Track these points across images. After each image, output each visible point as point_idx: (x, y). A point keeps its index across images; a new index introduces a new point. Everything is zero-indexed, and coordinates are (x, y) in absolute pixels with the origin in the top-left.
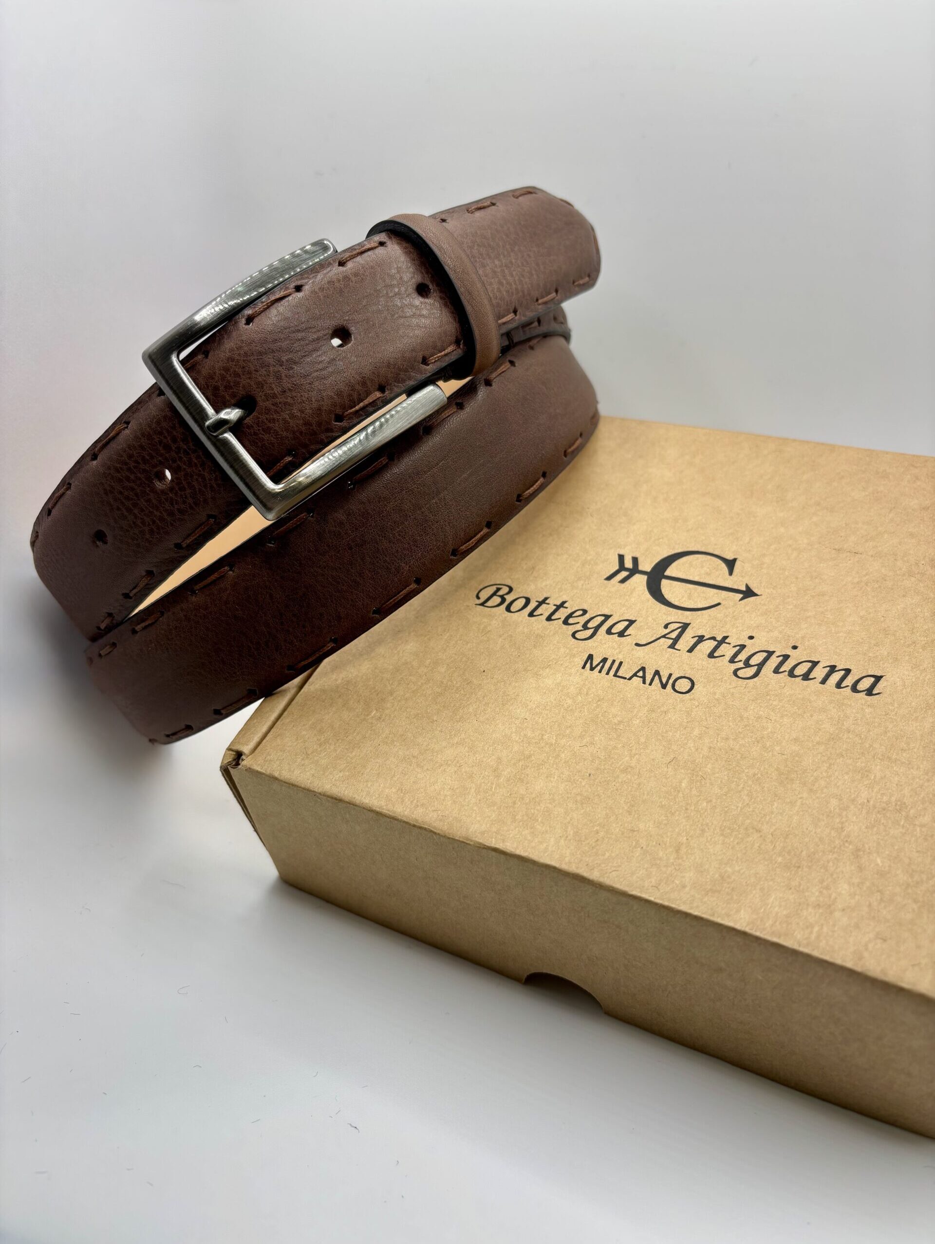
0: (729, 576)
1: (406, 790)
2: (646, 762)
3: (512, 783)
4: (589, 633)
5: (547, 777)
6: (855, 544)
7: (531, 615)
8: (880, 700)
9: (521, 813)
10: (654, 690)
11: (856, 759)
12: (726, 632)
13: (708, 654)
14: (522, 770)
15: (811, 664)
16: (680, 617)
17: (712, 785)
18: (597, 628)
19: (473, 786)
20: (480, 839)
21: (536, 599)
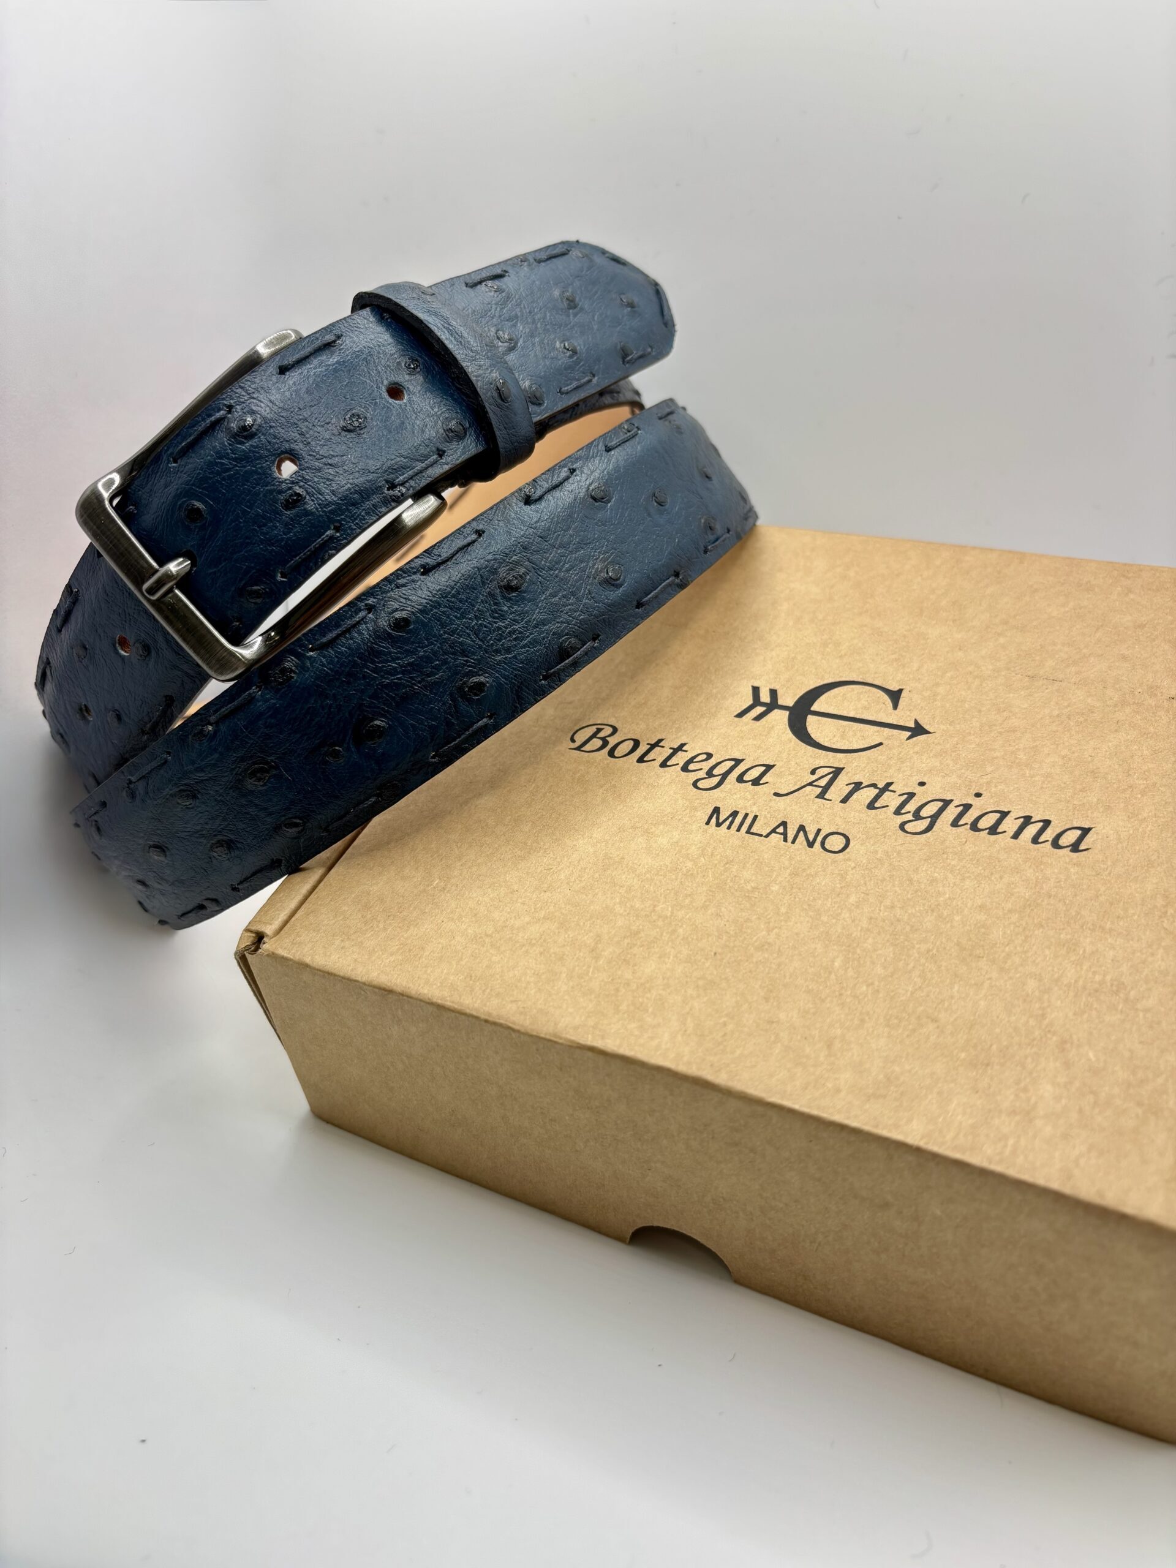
0: (893, 711)
1: (476, 976)
2: (787, 937)
3: (615, 965)
4: (715, 780)
5: (660, 957)
6: (1053, 670)
7: (641, 760)
8: (1089, 857)
9: (626, 1002)
10: (798, 850)
11: (1060, 930)
12: (891, 777)
13: (867, 804)
14: (627, 949)
15: (998, 815)
16: (831, 761)
17: (874, 964)
18: (725, 776)
19: (565, 969)
20: (572, 1036)
21: (647, 742)
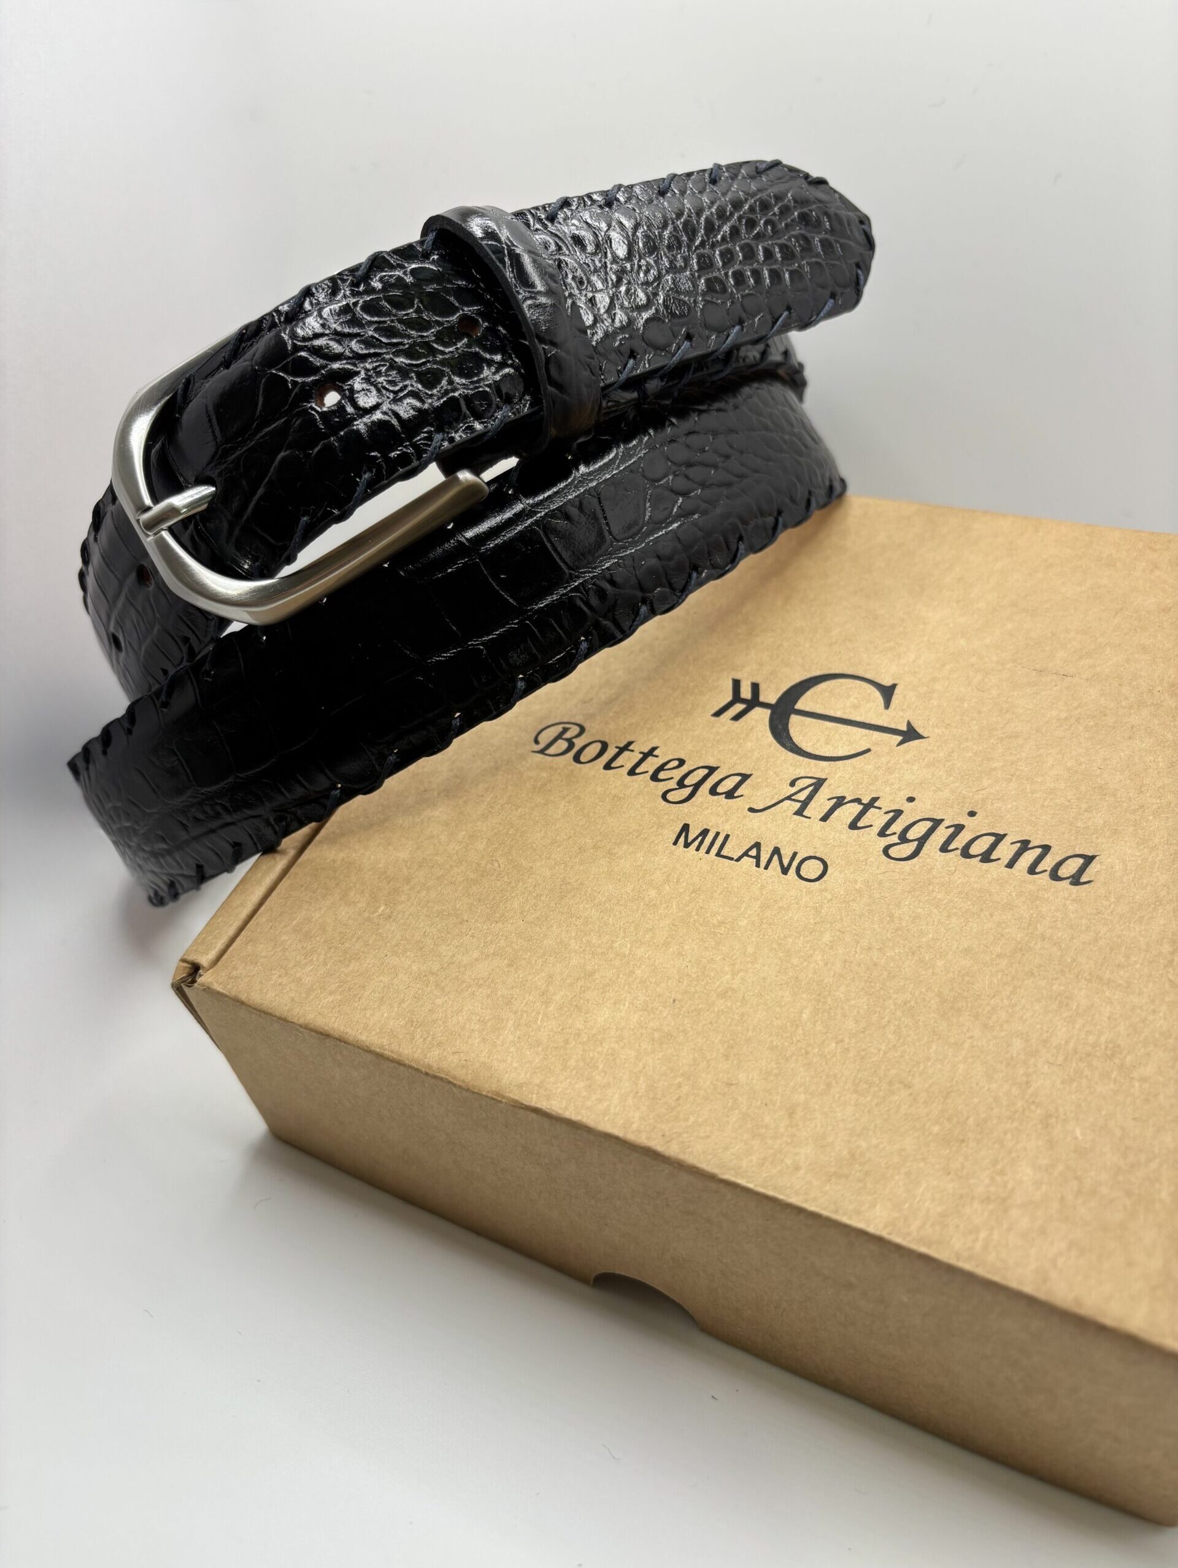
0: (884, 711)
1: (418, 1022)
2: (753, 982)
3: (566, 1012)
4: (686, 792)
5: (615, 1004)
6: (1064, 662)
7: (608, 766)
8: (1090, 892)
9: (575, 1057)
10: (770, 877)
11: (1052, 980)
12: (877, 791)
13: (848, 824)
14: (580, 993)
15: (994, 838)
16: (813, 770)
17: (845, 1016)
18: (697, 786)
19: (512, 1016)
20: (515, 1095)
21: (616, 745)
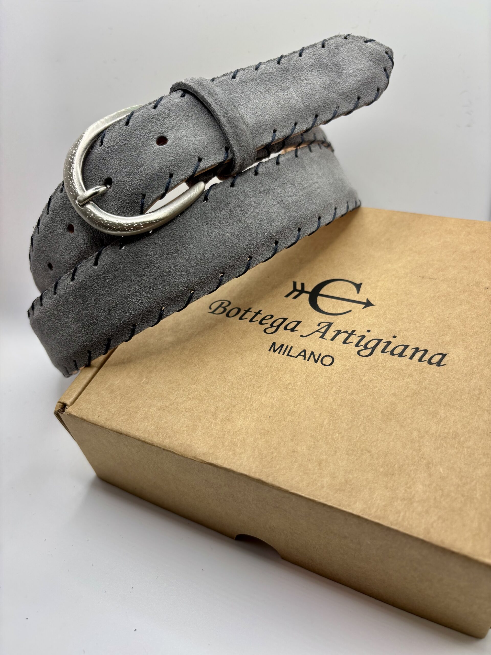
0: (357, 294)
1: (160, 427)
2: (303, 408)
3: (224, 422)
4: (274, 329)
5: (244, 418)
6: (432, 273)
7: (241, 318)
8: (445, 369)
9: (228, 441)
10: (310, 364)
11: (430, 406)
12: (354, 328)
13: (343, 341)
14: (230, 414)
15: (403, 347)
16: (327, 319)
17: (342, 423)
18: (279, 326)
19: (201, 424)
20: (202, 458)
21: (244, 309)
